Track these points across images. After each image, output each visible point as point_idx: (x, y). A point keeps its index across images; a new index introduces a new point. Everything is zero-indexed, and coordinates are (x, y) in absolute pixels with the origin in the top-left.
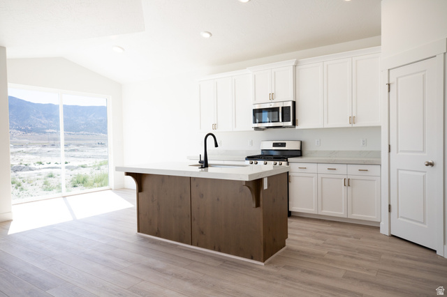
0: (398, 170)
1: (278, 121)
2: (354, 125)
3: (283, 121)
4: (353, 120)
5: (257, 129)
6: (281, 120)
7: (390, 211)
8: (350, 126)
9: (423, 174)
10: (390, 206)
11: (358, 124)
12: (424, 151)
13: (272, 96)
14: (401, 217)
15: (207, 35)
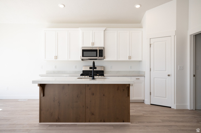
0: (154, 78)
1: (97, 56)
2: (130, 60)
3: (99, 56)
4: (130, 57)
5: (82, 60)
6: (98, 56)
7: (150, 95)
8: (129, 60)
9: (165, 79)
10: (150, 92)
11: (132, 59)
12: (166, 71)
13: (93, 44)
14: (156, 96)
15: (63, 6)
